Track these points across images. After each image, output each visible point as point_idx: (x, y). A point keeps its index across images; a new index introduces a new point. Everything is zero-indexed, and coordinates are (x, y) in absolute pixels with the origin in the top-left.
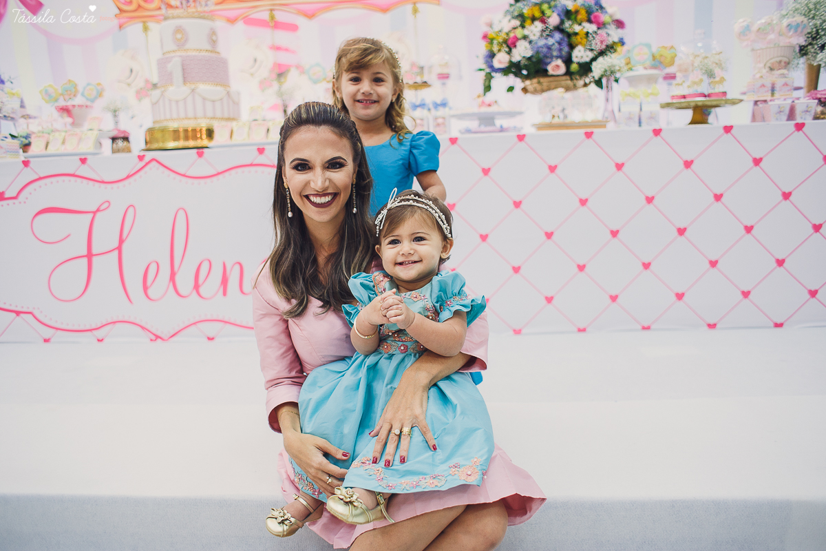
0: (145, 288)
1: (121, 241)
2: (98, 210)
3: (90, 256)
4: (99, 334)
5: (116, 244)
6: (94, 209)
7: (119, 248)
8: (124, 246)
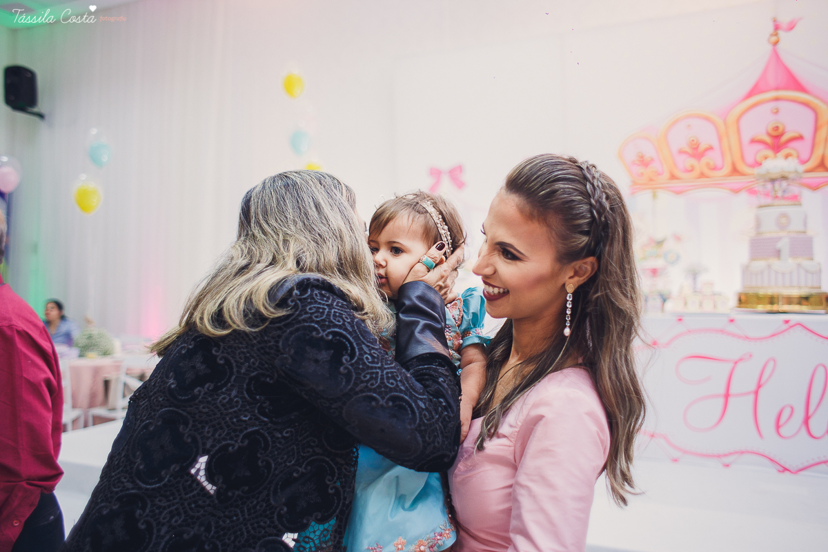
0: (778, 427)
1: (759, 386)
2: (741, 360)
3: (727, 396)
4: (727, 460)
5: (753, 387)
6: (736, 357)
7: (756, 393)
8: (762, 392)
